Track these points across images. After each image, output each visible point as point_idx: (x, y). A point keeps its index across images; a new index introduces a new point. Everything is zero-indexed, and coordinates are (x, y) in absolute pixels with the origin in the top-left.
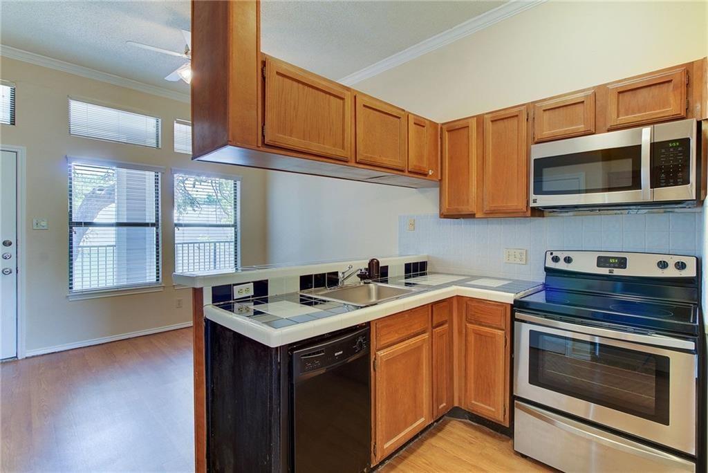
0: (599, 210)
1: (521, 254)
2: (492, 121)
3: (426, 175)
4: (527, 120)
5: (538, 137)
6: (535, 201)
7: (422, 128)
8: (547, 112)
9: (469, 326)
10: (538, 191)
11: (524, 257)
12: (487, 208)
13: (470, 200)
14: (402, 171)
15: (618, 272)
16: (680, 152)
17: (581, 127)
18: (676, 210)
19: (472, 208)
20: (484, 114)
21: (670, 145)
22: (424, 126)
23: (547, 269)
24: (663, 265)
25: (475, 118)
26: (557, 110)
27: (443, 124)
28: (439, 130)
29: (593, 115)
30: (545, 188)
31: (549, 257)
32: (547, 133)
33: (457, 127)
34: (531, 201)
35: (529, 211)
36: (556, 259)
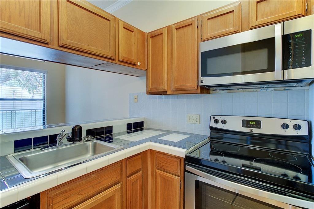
0: (243, 89)
1: (196, 117)
2: (176, 29)
3: (135, 65)
4: (198, 26)
5: (205, 37)
6: (202, 82)
7: (131, 32)
8: (210, 20)
9: (158, 171)
10: (204, 74)
11: (198, 119)
12: (173, 87)
13: (164, 82)
14: (113, 60)
15: (256, 131)
16: (304, 41)
17: (232, 29)
18: (292, 88)
19: (164, 87)
20: (172, 25)
21: (296, 36)
22: (133, 32)
23: (211, 128)
24: (285, 126)
25: (166, 28)
26: (216, 18)
27: (148, 33)
28: (146, 37)
29: (239, 20)
30: (209, 72)
31: (213, 120)
32: (210, 34)
33: (156, 34)
34: (200, 82)
35: (199, 89)
36: (216, 121)
